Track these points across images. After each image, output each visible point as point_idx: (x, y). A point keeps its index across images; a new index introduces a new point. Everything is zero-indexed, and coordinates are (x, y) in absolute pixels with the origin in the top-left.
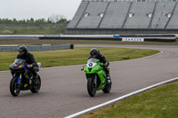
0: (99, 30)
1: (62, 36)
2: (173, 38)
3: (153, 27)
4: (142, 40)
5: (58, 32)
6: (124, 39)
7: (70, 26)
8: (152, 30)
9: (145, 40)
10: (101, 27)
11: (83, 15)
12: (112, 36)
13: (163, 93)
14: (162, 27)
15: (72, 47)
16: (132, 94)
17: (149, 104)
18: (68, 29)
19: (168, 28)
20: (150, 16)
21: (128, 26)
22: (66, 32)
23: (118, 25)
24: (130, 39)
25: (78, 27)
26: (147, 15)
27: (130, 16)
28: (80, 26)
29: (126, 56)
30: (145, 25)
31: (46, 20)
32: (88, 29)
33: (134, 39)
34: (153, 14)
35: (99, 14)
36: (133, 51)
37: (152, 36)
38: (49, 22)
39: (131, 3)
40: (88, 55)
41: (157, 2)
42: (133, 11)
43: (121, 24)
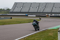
0: (20, 13)
1: (8, 14)
2: (45, 15)
3: (39, 12)
4: (35, 16)
6: (29, 16)
7: (11, 11)
8: (38, 13)
9: (36, 16)
10: (21, 11)
11: (15, 7)
12: (25, 15)
13: (41, 34)
14: (42, 12)
16: (32, 34)
17: (37, 38)
20: (38, 8)
21: (30, 11)
23: (27, 11)
25: (13, 11)
26: (37, 7)
27: (31, 8)
29: (30, 21)
30: (36, 11)
32: (17, 12)
33: (32, 16)
34: (39, 7)
35: (21, 7)
37: (38, 15)
38: (4, 10)
39: (31, 3)
40: (17, 21)
41: (40, 3)
42: (32, 6)
43: (28, 11)
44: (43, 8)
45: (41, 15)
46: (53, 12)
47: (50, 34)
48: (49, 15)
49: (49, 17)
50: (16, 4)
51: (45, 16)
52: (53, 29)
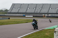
0: (18, 13)
1: (6, 15)
3: (36, 12)
4: (32, 16)
5: (5, 14)
6: (26, 16)
7: (9, 12)
8: (35, 13)
11: (13, 8)
12: (22, 15)
14: (39, 12)
15: (9, 19)
16: (28, 34)
17: (34, 37)
18: (8, 13)
19: (40, 12)
20: (35, 9)
21: (27, 12)
22: (7, 14)
24: (28, 16)
26: (34, 8)
27: (28, 9)
28: (12, 12)
31: (1, 10)
32: (14, 13)
33: (29, 16)
34: (36, 8)
35: (18, 8)
36: (29, 20)
37: (35, 15)
38: (2, 10)
39: (29, 4)
40: (14, 21)
41: (37, 4)
42: (29, 7)
43: (25, 11)
44: (40, 8)
45: (38, 15)
46: (49, 12)
47: (46, 34)
48: (46, 15)
49: (46, 17)
50: (14, 5)
51: (42, 17)
52: (49, 29)
